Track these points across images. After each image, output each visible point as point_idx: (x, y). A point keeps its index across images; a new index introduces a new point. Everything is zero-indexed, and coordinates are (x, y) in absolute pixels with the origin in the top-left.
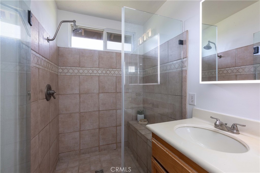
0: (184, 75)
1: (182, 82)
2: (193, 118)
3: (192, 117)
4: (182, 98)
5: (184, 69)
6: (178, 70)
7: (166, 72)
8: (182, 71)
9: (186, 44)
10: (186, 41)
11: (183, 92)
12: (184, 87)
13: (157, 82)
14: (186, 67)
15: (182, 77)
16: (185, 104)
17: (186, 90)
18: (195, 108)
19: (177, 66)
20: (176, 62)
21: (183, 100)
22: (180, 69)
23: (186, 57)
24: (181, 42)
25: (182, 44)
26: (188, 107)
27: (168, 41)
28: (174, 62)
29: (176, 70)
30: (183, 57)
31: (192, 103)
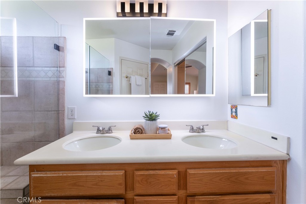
0: (61, 86)
1: (58, 94)
2: (74, 132)
4: (58, 114)
5: (61, 79)
6: (53, 79)
7: (28, 79)
8: (58, 82)
9: (63, 51)
10: (63, 48)
11: (60, 106)
12: (61, 101)
14: (63, 77)
15: (58, 89)
16: (64, 120)
17: (64, 103)
18: (75, 121)
19: (50, 74)
20: (48, 69)
21: (60, 115)
22: (56, 79)
23: (64, 67)
24: (57, 48)
25: (59, 50)
26: (67, 122)
27: (33, 37)
28: (46, 69)
29: (48, 79)
30: (60, 66)
31: (72, 117)
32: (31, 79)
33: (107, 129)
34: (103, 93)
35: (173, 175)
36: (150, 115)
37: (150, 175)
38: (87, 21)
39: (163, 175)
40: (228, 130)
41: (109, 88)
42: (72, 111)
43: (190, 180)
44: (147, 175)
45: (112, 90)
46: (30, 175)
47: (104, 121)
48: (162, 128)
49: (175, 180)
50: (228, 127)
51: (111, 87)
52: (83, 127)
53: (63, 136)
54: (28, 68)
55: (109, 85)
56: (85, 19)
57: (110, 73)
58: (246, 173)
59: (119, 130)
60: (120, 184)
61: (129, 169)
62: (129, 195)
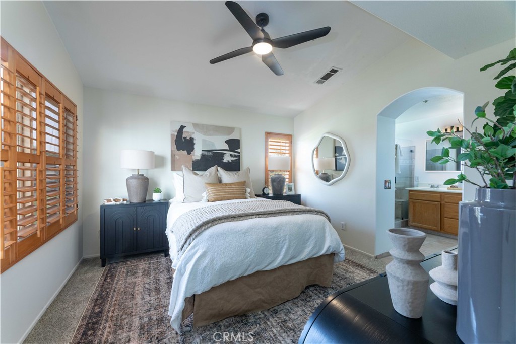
0: (413, 167)
1: (411, 171)
3: (418, 187)
5: (413, 164)
12: (412, 173)
15: (411, 168)
21: (412, 179)
22: (410, 164)
23: (414, 159)
29: (407, 164)
33: (436, 187)
42: (418, 178)
46: (409, 193)
60: (439, 198)
61: (442, 194)
62: (443, 203)
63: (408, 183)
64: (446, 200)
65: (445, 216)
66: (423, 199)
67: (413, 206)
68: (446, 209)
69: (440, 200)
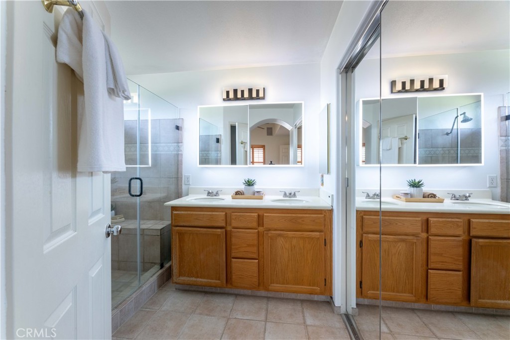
0: (180, 158)
1: (178, 165)
2: (190, 195)
3: (188, 195)
4: (178, 180)
5: (180, 153)
6: (174, 153)
7: (156, 153)
8: (178, 155)
9: (181, 130)
10: (181, 127)
11: (179, 174)
12: (180, 170)
13: (148, 164)
14: (181, 151)
15: (178, 160)
16: (182, 185)
17: (182, 172)
18: (190, 187)
19: (172, 148)
20: (171, 144)
21: (179, 181)
22: (176, 152)
23: (182, 143)
24: (178, 128)
25: (178, 129)
26: (184, 187)
27: (160, 120)
28: (169, 144)
29: (170, 153)
30: (179, 142)
31: (188, 183)
32: (158, 153)
33: (215, 193)
34: (212, 164)
35: (255, 216)
36: (248, 181)
37: (240, 216)
38: (200, 108)
39: (248, 216)
40: (319, 196)
41: (217, 156)
42: (188, 178)
43: (265, 220)
44: (239, 215)
45: (221, 159)
46: (172, 213)
47: (213, 187)
48: (258, 192)
49: (256, 219)
50: (319, 194)
51: (219, 155)
52: (197, 192)
53: (181, 197)
54: (156, 144)
55: (217, 154)
56: (199, 107)
57: (218, 141)
58: (302, 217)
59: (224, 194)
60: (223, 220)
61: (228, 212)
62: (229, 228)
63: (173, 187)
64: (234, 224)
65: (233, 255)
66: (196, 224)
67: (180, 241)
68: (233, 239)
69: (223, 224)
